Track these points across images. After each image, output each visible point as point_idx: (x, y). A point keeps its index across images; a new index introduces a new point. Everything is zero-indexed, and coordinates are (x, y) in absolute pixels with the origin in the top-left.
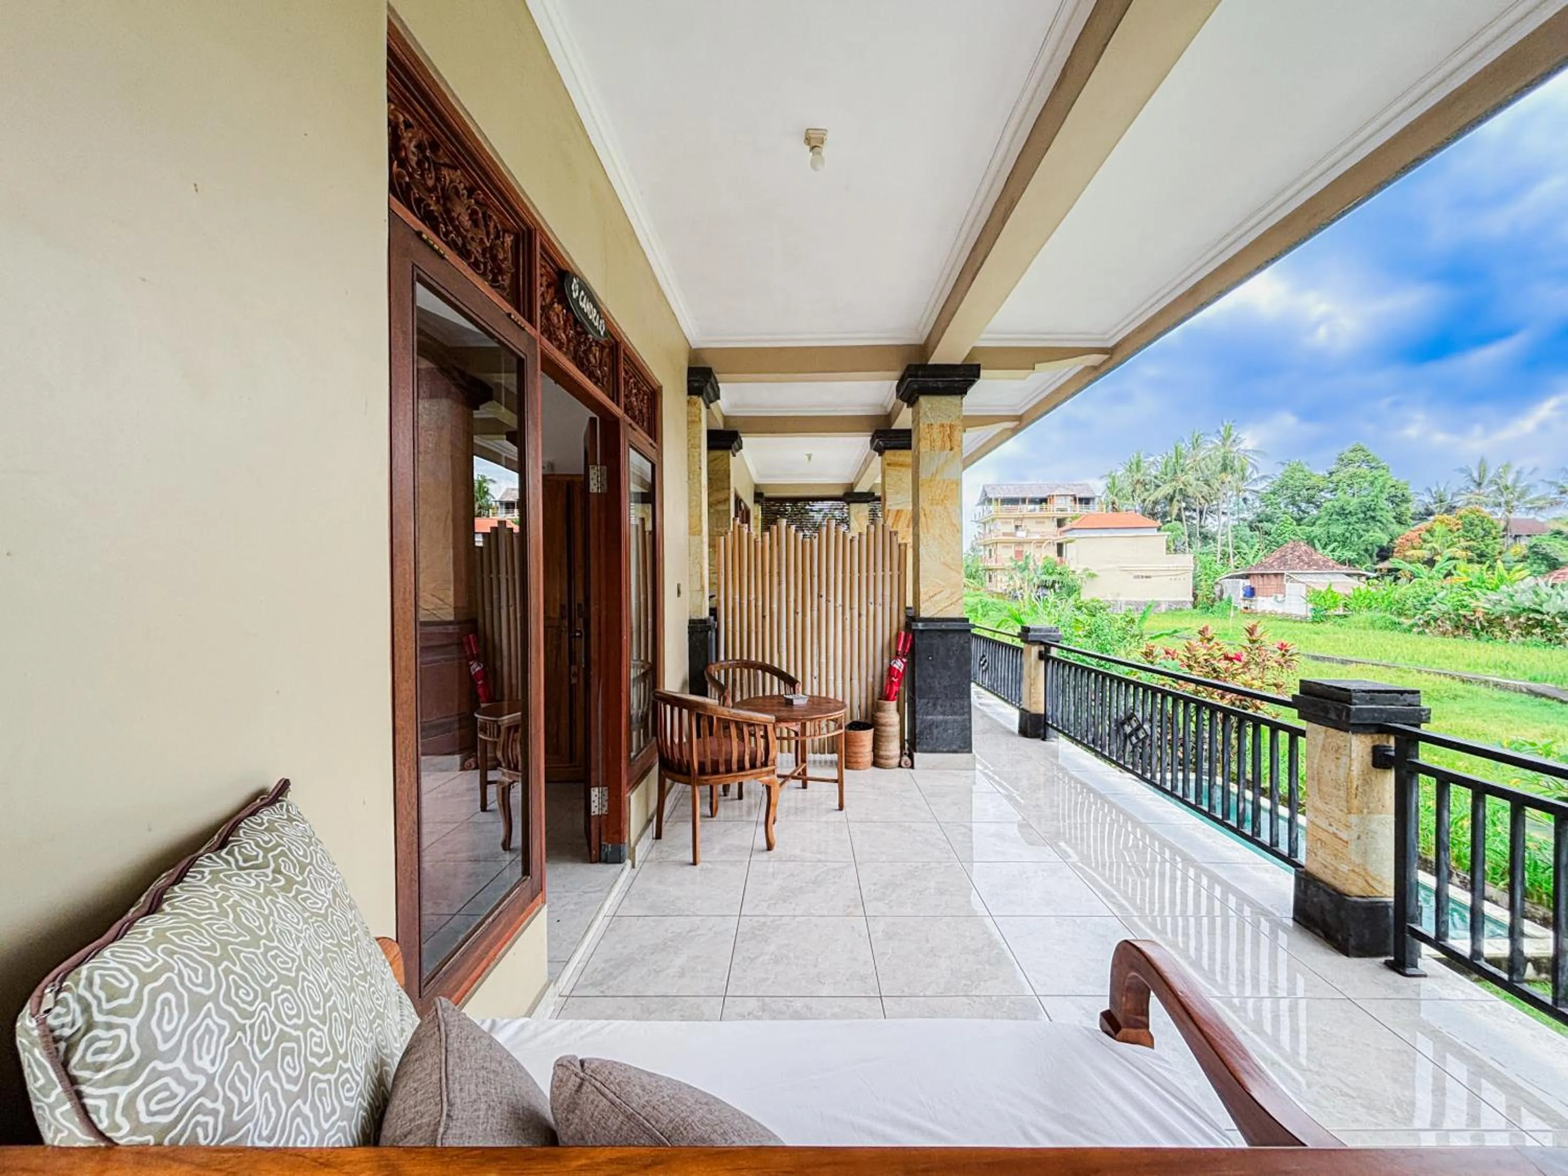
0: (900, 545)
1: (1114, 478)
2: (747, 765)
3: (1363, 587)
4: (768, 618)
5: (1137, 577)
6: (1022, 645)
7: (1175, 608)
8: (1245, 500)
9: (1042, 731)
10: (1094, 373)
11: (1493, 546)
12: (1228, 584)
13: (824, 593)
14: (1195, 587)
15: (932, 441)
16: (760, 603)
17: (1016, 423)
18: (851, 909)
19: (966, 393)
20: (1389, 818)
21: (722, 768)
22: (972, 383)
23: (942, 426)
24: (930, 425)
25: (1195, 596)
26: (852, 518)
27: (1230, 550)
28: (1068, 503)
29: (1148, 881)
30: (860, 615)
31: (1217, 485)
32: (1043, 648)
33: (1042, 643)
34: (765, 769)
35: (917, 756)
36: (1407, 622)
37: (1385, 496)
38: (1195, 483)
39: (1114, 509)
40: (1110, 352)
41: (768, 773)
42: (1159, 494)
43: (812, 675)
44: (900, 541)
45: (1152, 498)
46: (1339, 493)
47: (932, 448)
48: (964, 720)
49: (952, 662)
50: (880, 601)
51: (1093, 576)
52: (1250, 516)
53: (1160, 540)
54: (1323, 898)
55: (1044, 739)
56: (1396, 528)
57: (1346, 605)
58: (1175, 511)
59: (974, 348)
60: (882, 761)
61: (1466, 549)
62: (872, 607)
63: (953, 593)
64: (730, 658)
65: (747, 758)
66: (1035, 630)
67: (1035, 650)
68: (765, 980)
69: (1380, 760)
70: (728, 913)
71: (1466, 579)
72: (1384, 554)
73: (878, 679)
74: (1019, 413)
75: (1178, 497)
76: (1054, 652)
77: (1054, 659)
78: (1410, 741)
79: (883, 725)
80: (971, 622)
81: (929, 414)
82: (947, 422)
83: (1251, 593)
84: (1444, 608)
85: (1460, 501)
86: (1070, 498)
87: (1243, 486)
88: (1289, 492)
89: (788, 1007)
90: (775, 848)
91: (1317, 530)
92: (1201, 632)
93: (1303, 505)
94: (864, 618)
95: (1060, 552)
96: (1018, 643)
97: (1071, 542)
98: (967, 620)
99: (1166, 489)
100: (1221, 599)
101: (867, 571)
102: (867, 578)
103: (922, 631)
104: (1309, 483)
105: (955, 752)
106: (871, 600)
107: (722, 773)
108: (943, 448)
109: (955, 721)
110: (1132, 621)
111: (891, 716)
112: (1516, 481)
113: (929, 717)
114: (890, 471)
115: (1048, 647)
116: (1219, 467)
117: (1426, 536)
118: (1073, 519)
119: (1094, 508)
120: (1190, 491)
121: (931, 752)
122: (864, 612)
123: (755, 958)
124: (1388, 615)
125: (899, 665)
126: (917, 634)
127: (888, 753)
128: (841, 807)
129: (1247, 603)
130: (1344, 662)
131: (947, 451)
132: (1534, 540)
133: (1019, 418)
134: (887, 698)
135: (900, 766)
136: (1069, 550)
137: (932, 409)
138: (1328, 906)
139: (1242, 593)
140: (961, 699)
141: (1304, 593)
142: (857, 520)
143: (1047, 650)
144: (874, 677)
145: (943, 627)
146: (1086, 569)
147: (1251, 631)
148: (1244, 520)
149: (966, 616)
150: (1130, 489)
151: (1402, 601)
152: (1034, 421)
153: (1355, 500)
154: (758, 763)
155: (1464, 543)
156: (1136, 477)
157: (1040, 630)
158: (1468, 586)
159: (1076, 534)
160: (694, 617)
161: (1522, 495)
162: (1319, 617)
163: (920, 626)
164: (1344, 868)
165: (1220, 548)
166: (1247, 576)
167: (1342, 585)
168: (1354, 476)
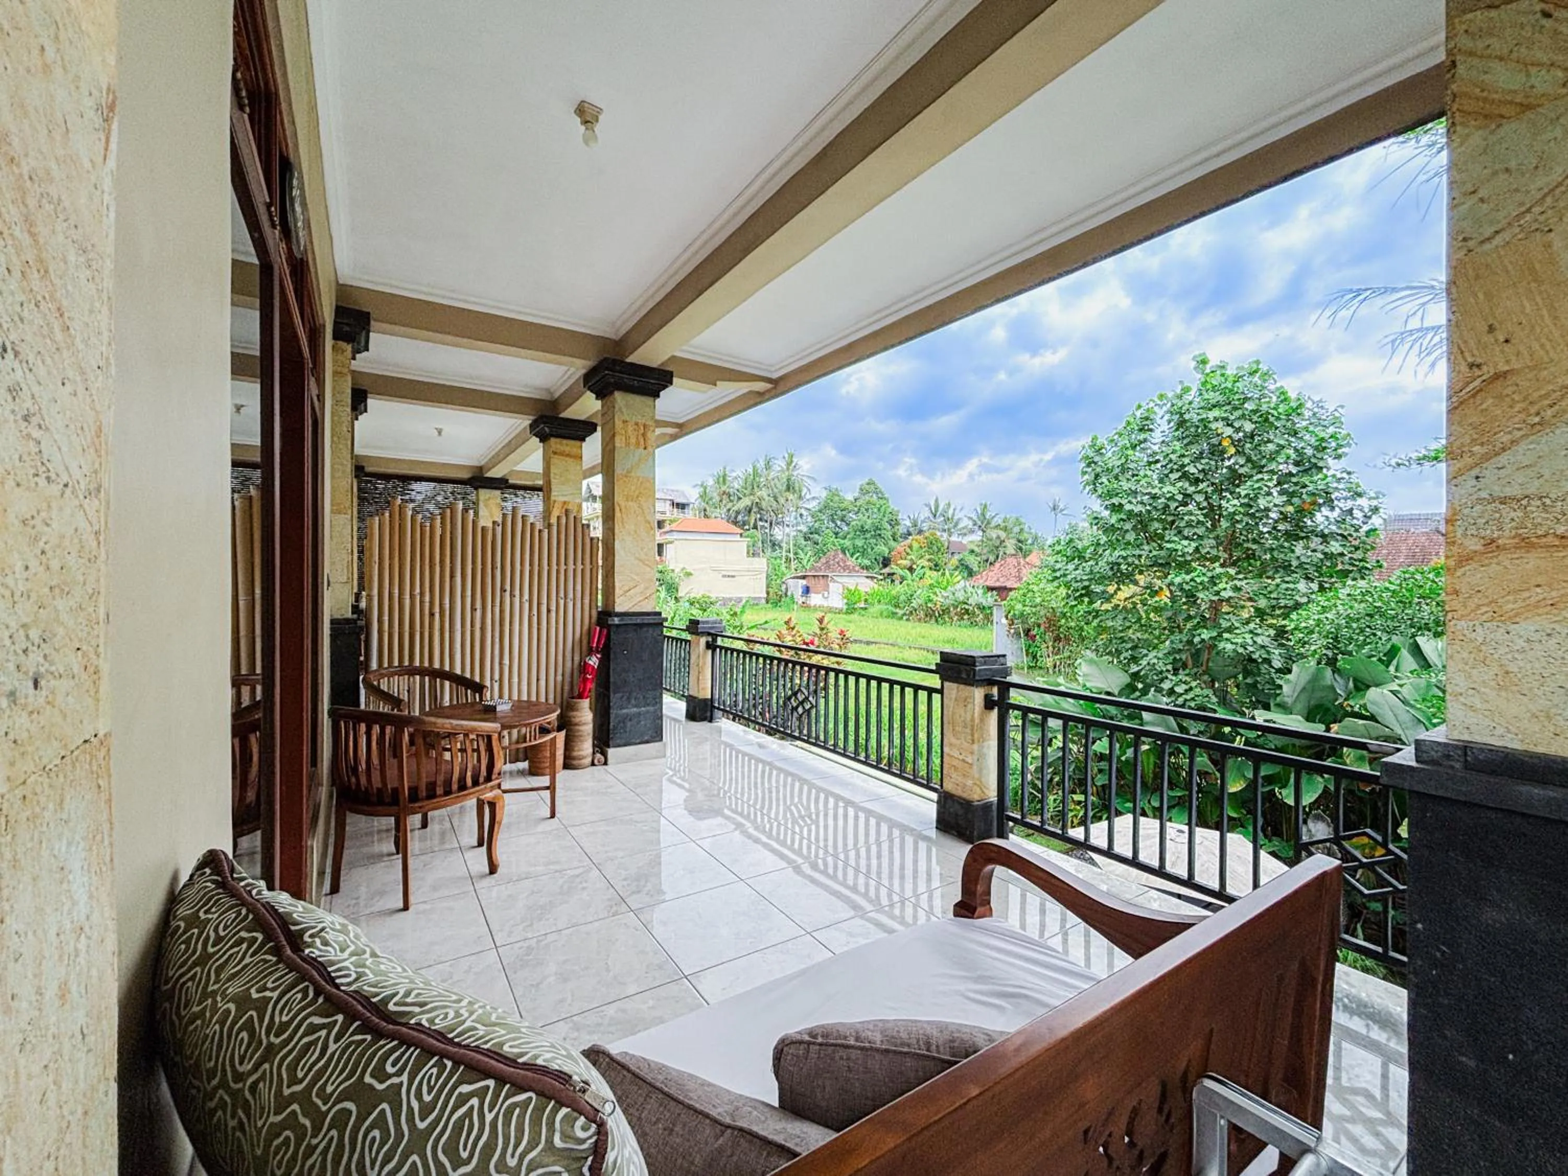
0: (592, 539)
1: (705, 488)
2: (469, 781)
3: (876, 586)
4: (437, 616)
5: (724, 576)
6: (689, 637)
7: (753, 603)
8: (801, 515)
9: (709, 714)
10: (759, 398)
11: (942, 559)
12: (791, 582)
13: (508, 587)
14: (768, 587)
15: (627, 438)
16: (427, 599)
17: (676, 430)
18: (615, 908)
19: (658, 396)
20: (993, 743)
21: (440, 791)
22: (665, 387)
23: (637, 424)
24: (625, 422)
25: (768, 593)
26: (481, 505)
27: (791, 555)
28: (667, 507)
29: (813, 827)
30: (549, 611)
31: (782, 501)
32: (710, 639)
33: (709, 634)
34: (490, 784)
35: (611, 752)
36: (900, 612)
37: (886, 519)
38: (767, 498)
39: (706, 516)
40: (775, 382)
41: (492, 788)
42: (741, 505)
43: (492, 679)
44: (592, 535)
45: (735, 508)
46: (860, 515)
47: (628, 444)
48: (655, 711)
49: (645, 656)
50: (571, 595)
51: (690, 574)
52: (804, 528)
53: (742, 545)
54: (957, 806)
55: (711, 721)
56: (892, 543)
57: (866, 600)
58: (752, 522)
59: (674, 357)
60: (575, 762)
61: (929, 560)
62: (562, 602)
63: (647, 588)
64: (386, 665)
65: (469, 774)
66: (704, 622)
67: (703, 640)
68: (562, 1001)
69: (989, 704)
70: (480, 949)
71: (931, 582)
72: (886, 562)
73: (568, 679)
74: (681, 421)
75: (755, 509)
76: (719, 642)
77: (721, 648)
78: (1005, 687)
79: (576, 724)
80: (663, 615)
81: (624, 410)
82: (642, 421)
83: (807, 590)
84: (920, 602)
85: (925, 527)
86: (668, 503)
87: (800, 503)
88: (830, 512)
89: (601, 1017)
90: (499, 870)
91: (847, 543)
92: (787, 623)
93: (839, 523)
94: (553, 614)
95: (660, 553)
96: (686, 636)
97: (671, 542)
98: (659, 614)
99: (746, 502)
100: (786, 595)
101: (558, 564)
102: (558, 572)
103: (618, 626)
104: (843, 506)
105: (647, 742)
106: (562, 594)
107: (440, 796)
108: (638, 444)
109: (648, 712)
110: (735, 614)
111: (585, 715)
112: (953, 515)
113: (625, 711)
114: (555, 460)
115: (715, 636)
116: (785, 487)
117: (908, 550)
118: (672, 521)
119: (689, 514)
120: (764, 505)
121: (625, 745)
122: (553, 608)
123: (538, 984)
124: (890, 608)
125: (594, 661)
126: (613, 629)
127: (581, 753)
128: (553, 815)
129: (804, 599)
130: (868, 643)
131: (641, 450)
132: (961, 556)
133: (680, 426)
134: (581, 696)
135: (593, 764)
136: (669, 551)
137: (627, 406)
138: (961, 812)
139: (800, 590)
140: (655, 690)
141: (841, 590)
142: (486, 506)
143: (715, 640)
144: (563, 675)
145: (639, 621)
146: (683, 569)
147: (821, 621)
148: (800, 531)
149: (657, 610)
150: (718, 499)
151: (897, 597)
152: (691, 432)
153: (869, 521)
154: (481, 780)
155: (927, 557)
156: (724, 488)
157: (707, 622)
158: (931, 586)
159: (675, 536)
160: (337, 616)
161: (955, 526)
162: (851, 609)
163: (616, 620)
164: (970, 783)
165: (784, 554)
166: (804, 577)
167: (864, 585)
168: (868, 503)
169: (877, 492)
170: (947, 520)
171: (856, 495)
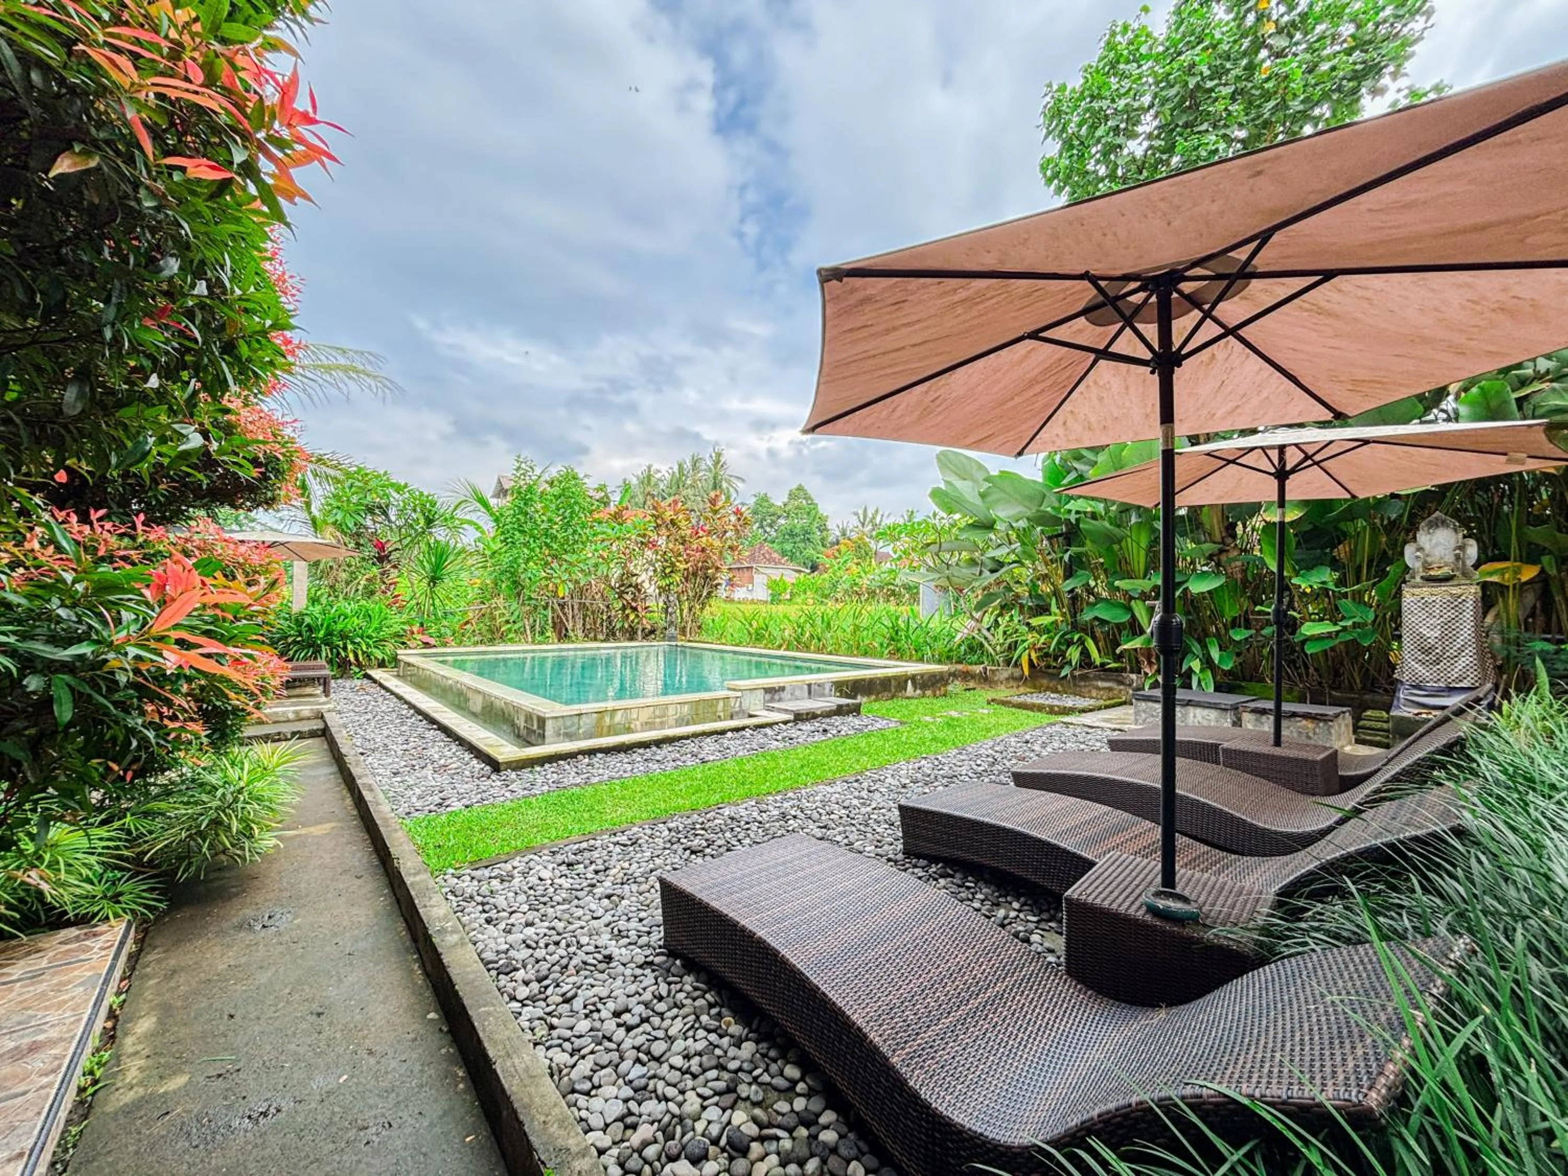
3: (802, 578)
37: (815, 524)
46: (790, 520)
56: (821, 548)
57: (792, 592)
71: (857, 570)
85: (854, 535)
104: (772, 511)
112: (881, 521)
124: (817, 597)
141: (765, 581)
150: (642, 499)
153: (799, 526)
162: (776, 601)
167: (789, 576)
168: (798, 508)
169: (807, 498)
170: (875, 526)
171: (786, 500)
